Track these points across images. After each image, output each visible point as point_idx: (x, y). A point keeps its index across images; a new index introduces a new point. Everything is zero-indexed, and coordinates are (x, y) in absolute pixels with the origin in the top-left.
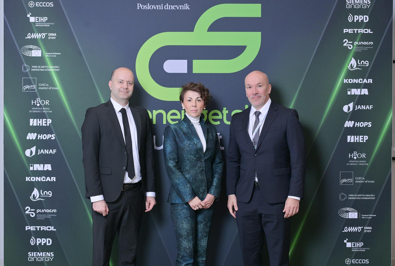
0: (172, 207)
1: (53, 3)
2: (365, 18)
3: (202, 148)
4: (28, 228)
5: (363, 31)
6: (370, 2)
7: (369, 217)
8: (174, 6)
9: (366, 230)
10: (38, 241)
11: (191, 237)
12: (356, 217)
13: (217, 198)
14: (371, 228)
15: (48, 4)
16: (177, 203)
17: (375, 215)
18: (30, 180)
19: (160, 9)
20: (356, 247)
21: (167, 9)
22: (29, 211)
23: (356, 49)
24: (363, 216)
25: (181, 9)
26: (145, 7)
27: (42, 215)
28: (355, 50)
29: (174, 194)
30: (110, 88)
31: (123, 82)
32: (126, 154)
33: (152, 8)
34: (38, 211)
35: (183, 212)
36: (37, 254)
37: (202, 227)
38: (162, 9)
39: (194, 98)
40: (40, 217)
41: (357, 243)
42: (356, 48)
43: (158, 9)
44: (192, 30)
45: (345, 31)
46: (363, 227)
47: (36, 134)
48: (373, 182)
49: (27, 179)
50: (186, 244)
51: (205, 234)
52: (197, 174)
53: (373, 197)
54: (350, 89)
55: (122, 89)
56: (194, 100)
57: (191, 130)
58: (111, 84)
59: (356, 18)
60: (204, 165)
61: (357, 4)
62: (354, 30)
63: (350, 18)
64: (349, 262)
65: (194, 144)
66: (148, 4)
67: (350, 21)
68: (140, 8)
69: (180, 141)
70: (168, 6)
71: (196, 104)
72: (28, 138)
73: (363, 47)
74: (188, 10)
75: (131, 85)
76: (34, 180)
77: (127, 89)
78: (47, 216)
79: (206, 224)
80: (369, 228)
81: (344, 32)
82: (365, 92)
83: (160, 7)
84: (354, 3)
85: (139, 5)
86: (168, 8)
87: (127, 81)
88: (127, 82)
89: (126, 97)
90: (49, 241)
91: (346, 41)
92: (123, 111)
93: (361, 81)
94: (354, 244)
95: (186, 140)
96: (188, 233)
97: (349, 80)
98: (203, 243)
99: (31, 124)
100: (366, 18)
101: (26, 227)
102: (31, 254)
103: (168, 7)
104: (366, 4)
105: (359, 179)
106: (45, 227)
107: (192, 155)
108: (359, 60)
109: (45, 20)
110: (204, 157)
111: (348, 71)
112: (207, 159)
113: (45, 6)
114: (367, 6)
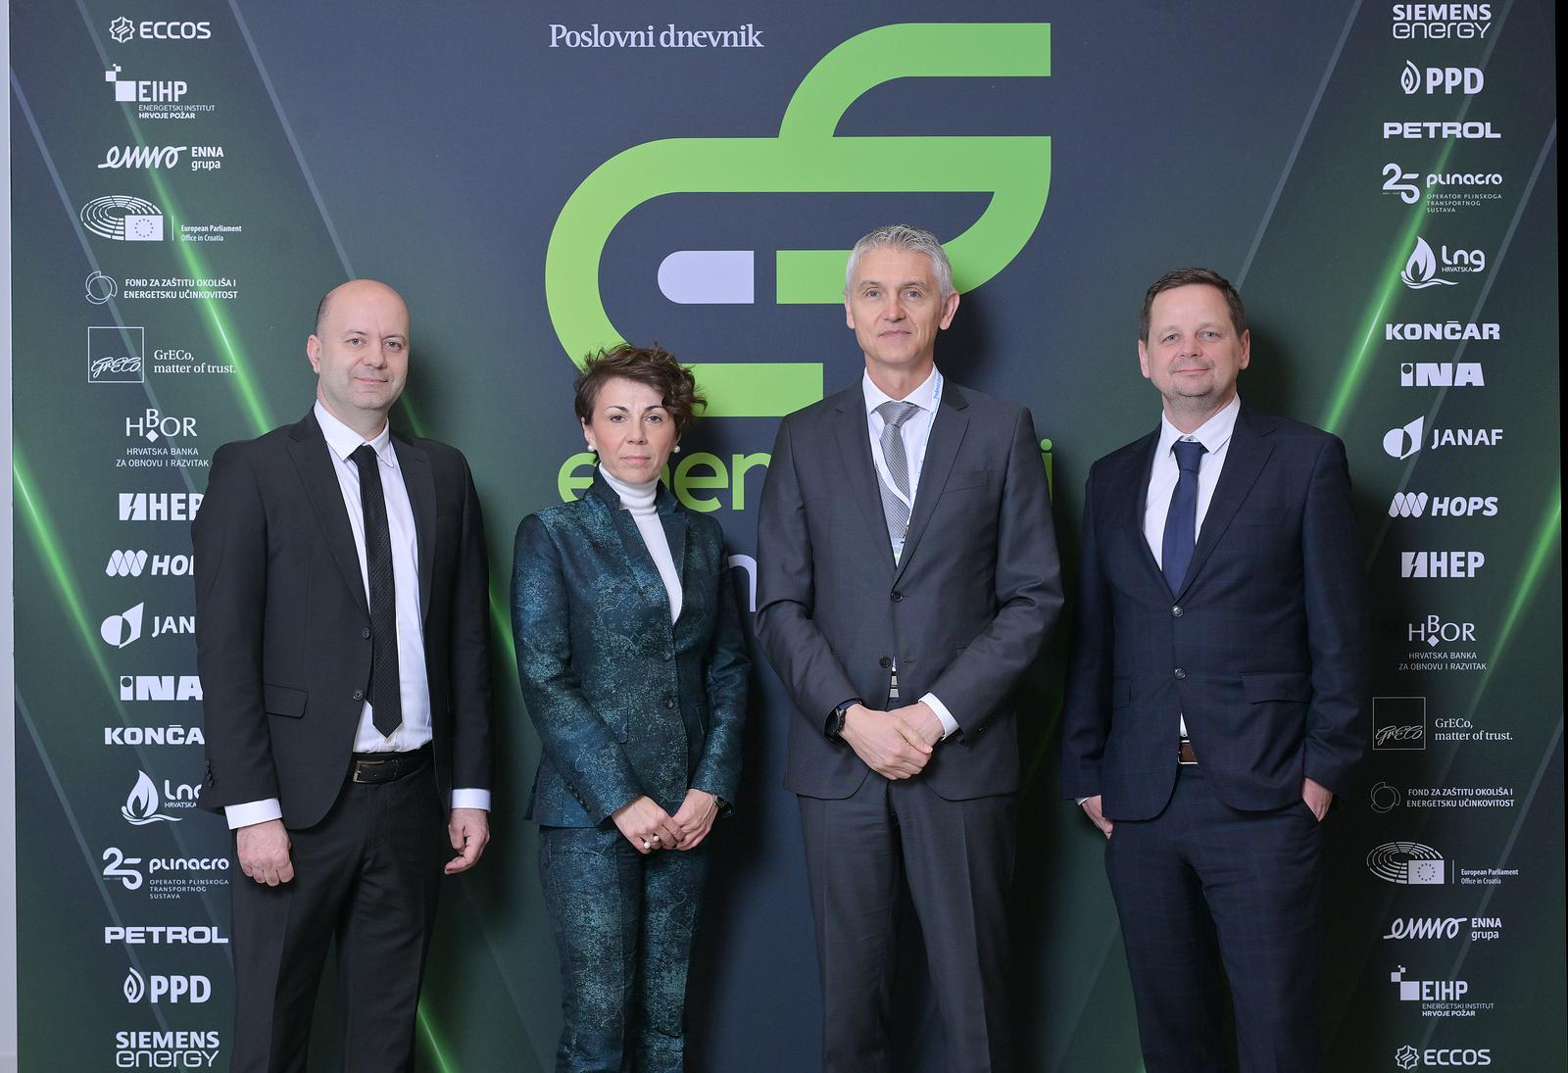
0: (546, 842)
1: (208, 24)
2: (1470, 80)
3: (665, 606)
4: (112, 933)
5: (1462, 132)
6: (1489, 15)
7: (1490, 877)
8: (701, 34)
9: (1478, 930)
10: (154, 985)
11: (619, 967)
12: (1439, 879)
13: (728, 806)
14: (1498, 923)
15: (188, 30)
16: (566, 823)
17: (1516, 872)
18: (123, 739)
19: (643, 45)
20: (1437, 999)
21: (672, 44)
22: (117, 865)
23: (1433, 203)
24: (1467, 873)
25: (726, 44)
26: (582, 40)
27: (170, 882)
28: (1430, 206)
29: (555, 791)
30: (314, 364)
31: (364, 342)
32: (368, 633)
33: (612, 44)
34: (156, 864)
35: (590, 864)
36: (151, 1037)
37: (664, 920)
38: (651, 45)
39: (636, 407)
40: (162, 891)
41: (1443, 983)
42: (1435, 200)
43: (633, 45)
44: (772, 131)
45: (1388, 130)
46: (1465, 919)
47: (143, 555)
48: (1506, 736)
49: (110, 736)
50: (600, 994)
51: (676, 951)
52: (646, 708)
53: (1505, 797)
54: (1411, 365)
55: (361, 368)
56: (636, 417)
57: (622, 535)
58: (315, 348)
59: (1434, 77)
60: (673, 674)
61: (1437, 21)
62: (1425, 125)
63: (1407, 77)
64: (1412, 1062)
65: (635, 589)
66: (596, 26)
67: (1408, 91)
68: (562, 42)
69: (579, 574)
70: (676, 36)
71: (644, 434)
72: (111, 571)
73: (1463, 196)
74: (755, 48)
75: (398, 351)
76: (138, 741)
77: (380, 368)
78: (192, 885)
79: (682, 909)
80: (1489, 922)
81: (1386, 136)
82: (1471, 374)
83: (640, 39)
84: (1425, 18)
85: (559, 32)
86: (677, 43)
87: (384, 335)
88: (383, 340)
89: (377, 400)
90: (200, 985)
91: (1392, 173)
92: (365, 459)
93: (1453, 331)
94: (1432, 988)
95: (602, 572)
96: (607, 949)
97: (1408, 327)
98: (671, 986)
99: (124, 516)
100: (1473, 76)
101: (108, 930)
102: (128, 1038)
103: (675, 38)
104: (1473, 21)
105: (1448, 724)
106: (183, 930)
107: (628, 634)
108: (1444, 248)
109: (177, 92)
110: (674, 640)
111: (1404, 292)
112: (686, 652)
113: (178, 37)
114: (1476, 28)
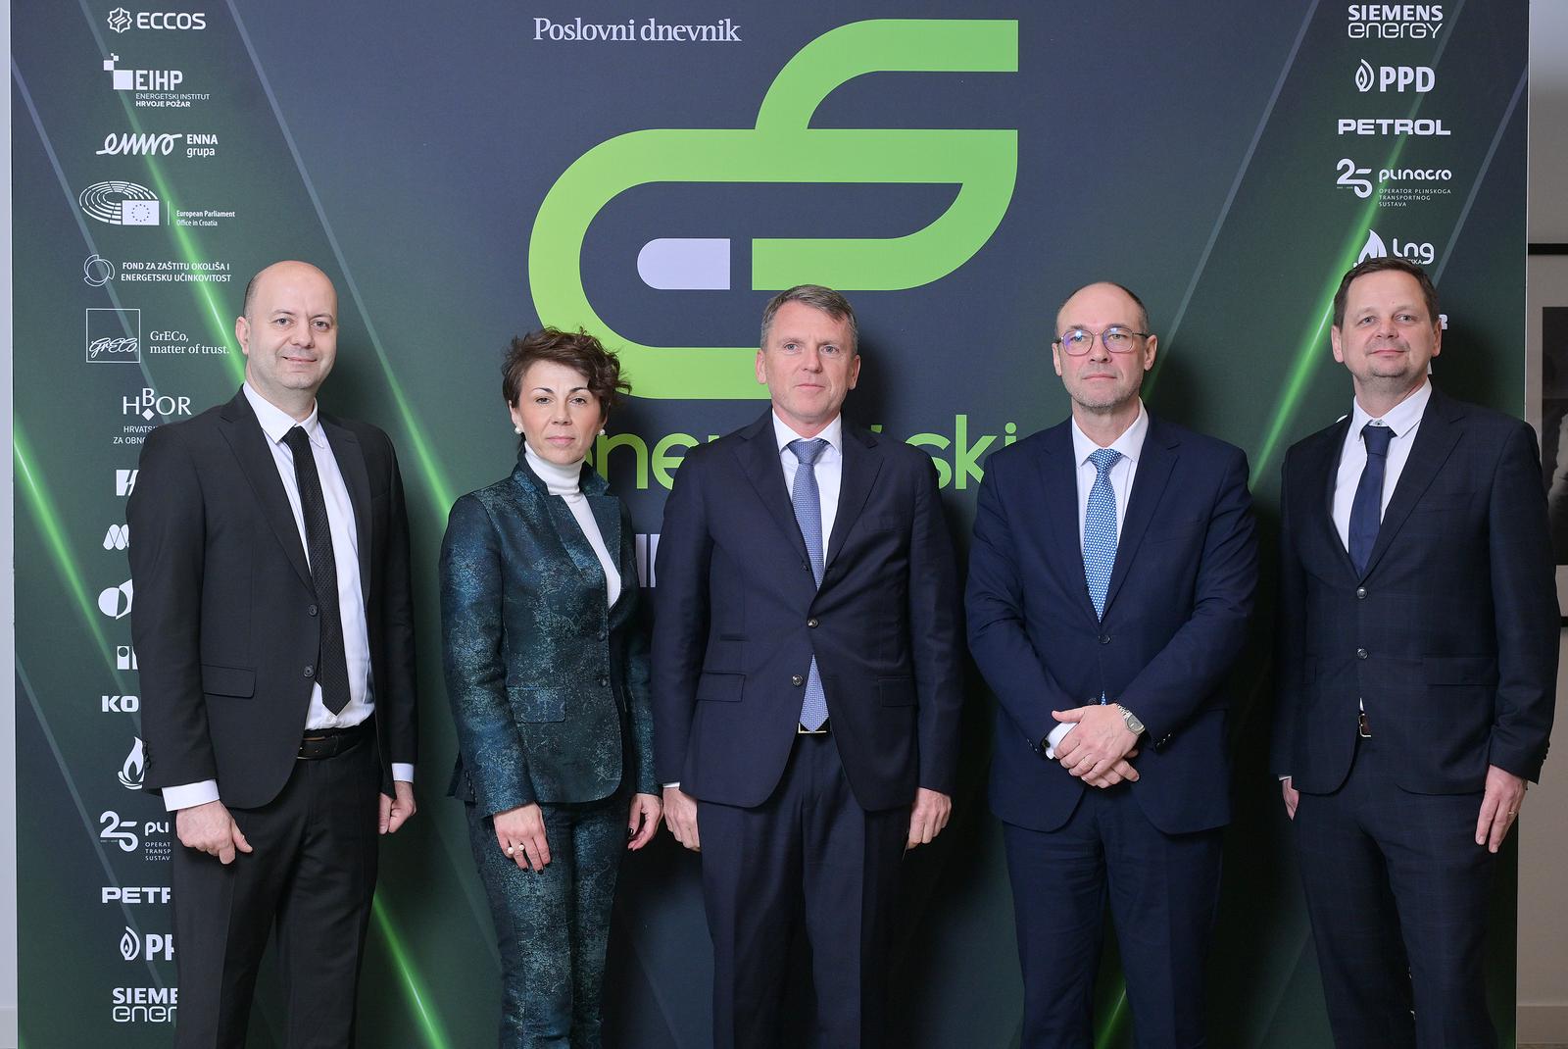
1: (203, 15)
2: (1422, 79)
3: (603, 587)
4: (109, 893)
5: (1413, 129)
6: (1440, 16)
8: (680, 28)
10: (149, 943)
15: (184, 21)
18: (119, 707)
19: (624, 38)
21: (653, 38)
22: (116, 830)
23: (1384, 198)
25: (705, 38)
26: (565, 33)
27: (165, 844)
28: (1382, 201)
30: (242, 346)
31: (292, 321)
32: (315, 612)
33: (594, 37)
34: (151, 827)
36: (146, 993)
37: (590, 888)
38: (632, 38)
39: (561, 389)
40: (157, 853)
42: (1387, 194)
43: (615, 38)
44: (750, 124)
45: (1343, 126)
49: (107, 704)
50: (548, 961)
51: (598, 918)
52: (582, 687)
55: (288, 345)
56: (561, 399)
58: (247, 331)
59: (1388, 76)
60: (606, 654)
61: (1391, 22)
62: (1378, 121)
63: (1361, 75)
65: (573, 570)
66: (579, 20)
67: (1362, 89)
68: (545, 35)
69: (520, 557)
70: (657, 30)
71: (568, 415)
72: (107, 545)
73: (1413, 191)
74: (733, 42)
75: (326, 331)
76: (134, 709)
77: (308, 347)
79: (606, 876)
81: (1341, 132)
83: (622, 32)
84: (1379, 19)
85: (543, 24)
86: (657, 36)
87: (310, 315)
88: (310, 320)
89: (305, 379)
91: (1346, 168)
92: (297, 440)
95: (542, 555)
98: (594, 951)
99: (121, 491)
100: (1425, 75)
101: (105, 890)
102: (124, 994)
103: (655, 32)
104: (1425, 22)
107: (569, 615)
108: (1395, 241)
109: (173, 82)
110: (609, 621)
113: (174, 28)
114: (1428, 29)
